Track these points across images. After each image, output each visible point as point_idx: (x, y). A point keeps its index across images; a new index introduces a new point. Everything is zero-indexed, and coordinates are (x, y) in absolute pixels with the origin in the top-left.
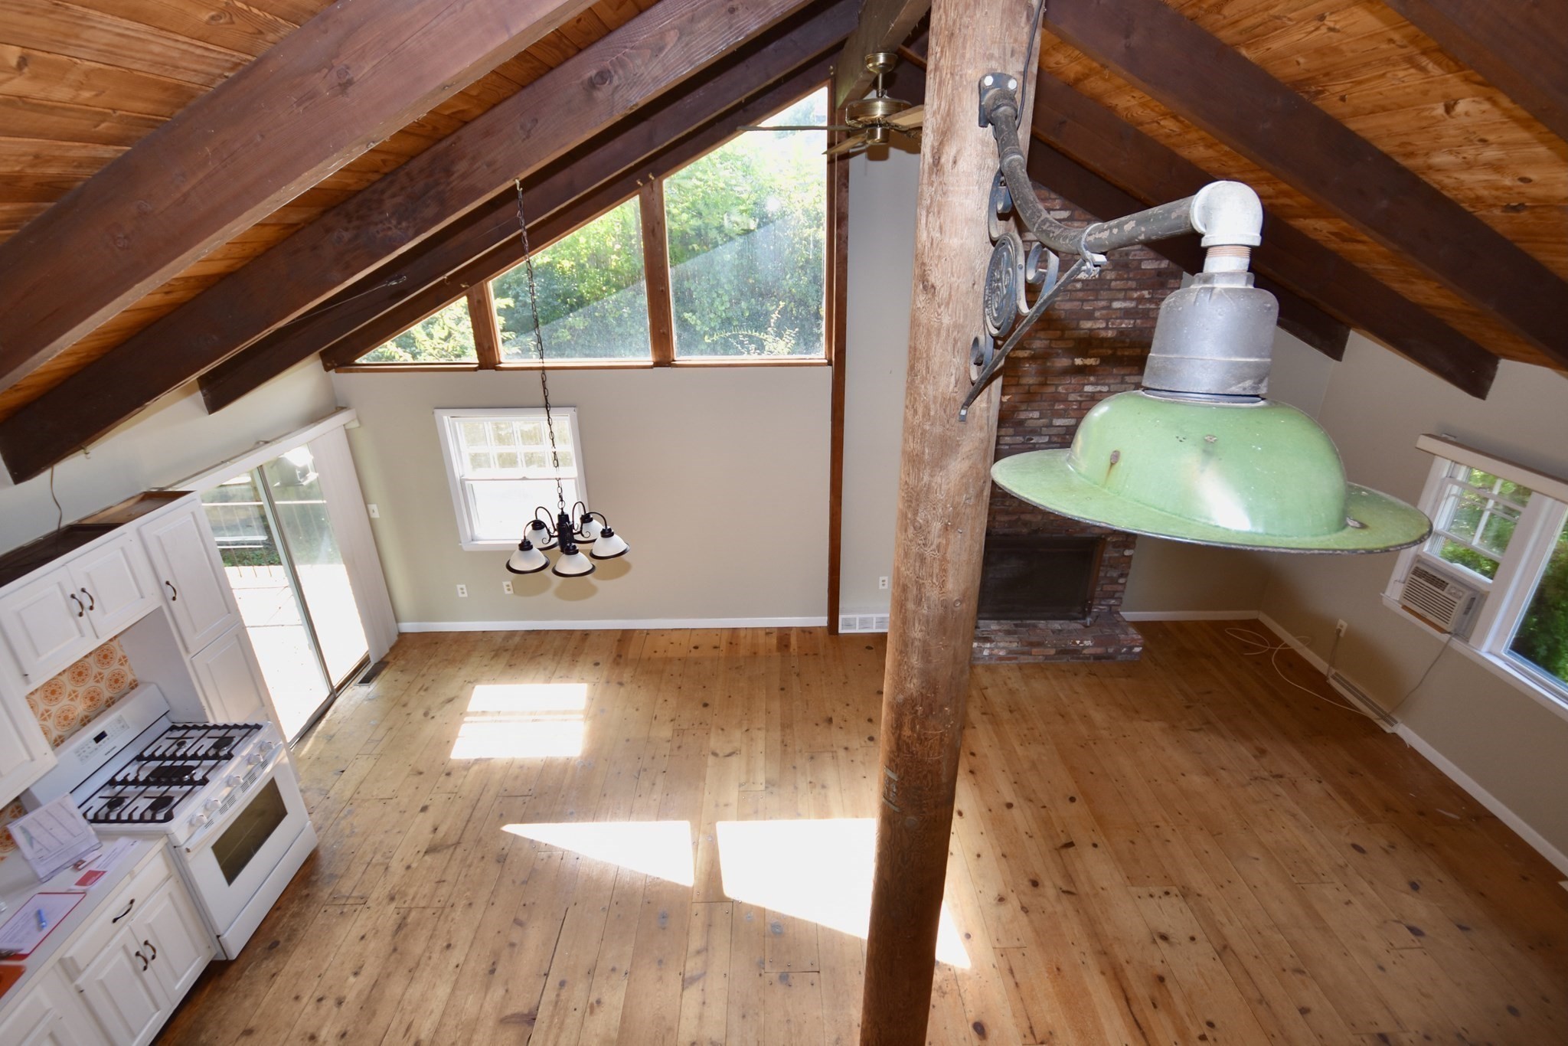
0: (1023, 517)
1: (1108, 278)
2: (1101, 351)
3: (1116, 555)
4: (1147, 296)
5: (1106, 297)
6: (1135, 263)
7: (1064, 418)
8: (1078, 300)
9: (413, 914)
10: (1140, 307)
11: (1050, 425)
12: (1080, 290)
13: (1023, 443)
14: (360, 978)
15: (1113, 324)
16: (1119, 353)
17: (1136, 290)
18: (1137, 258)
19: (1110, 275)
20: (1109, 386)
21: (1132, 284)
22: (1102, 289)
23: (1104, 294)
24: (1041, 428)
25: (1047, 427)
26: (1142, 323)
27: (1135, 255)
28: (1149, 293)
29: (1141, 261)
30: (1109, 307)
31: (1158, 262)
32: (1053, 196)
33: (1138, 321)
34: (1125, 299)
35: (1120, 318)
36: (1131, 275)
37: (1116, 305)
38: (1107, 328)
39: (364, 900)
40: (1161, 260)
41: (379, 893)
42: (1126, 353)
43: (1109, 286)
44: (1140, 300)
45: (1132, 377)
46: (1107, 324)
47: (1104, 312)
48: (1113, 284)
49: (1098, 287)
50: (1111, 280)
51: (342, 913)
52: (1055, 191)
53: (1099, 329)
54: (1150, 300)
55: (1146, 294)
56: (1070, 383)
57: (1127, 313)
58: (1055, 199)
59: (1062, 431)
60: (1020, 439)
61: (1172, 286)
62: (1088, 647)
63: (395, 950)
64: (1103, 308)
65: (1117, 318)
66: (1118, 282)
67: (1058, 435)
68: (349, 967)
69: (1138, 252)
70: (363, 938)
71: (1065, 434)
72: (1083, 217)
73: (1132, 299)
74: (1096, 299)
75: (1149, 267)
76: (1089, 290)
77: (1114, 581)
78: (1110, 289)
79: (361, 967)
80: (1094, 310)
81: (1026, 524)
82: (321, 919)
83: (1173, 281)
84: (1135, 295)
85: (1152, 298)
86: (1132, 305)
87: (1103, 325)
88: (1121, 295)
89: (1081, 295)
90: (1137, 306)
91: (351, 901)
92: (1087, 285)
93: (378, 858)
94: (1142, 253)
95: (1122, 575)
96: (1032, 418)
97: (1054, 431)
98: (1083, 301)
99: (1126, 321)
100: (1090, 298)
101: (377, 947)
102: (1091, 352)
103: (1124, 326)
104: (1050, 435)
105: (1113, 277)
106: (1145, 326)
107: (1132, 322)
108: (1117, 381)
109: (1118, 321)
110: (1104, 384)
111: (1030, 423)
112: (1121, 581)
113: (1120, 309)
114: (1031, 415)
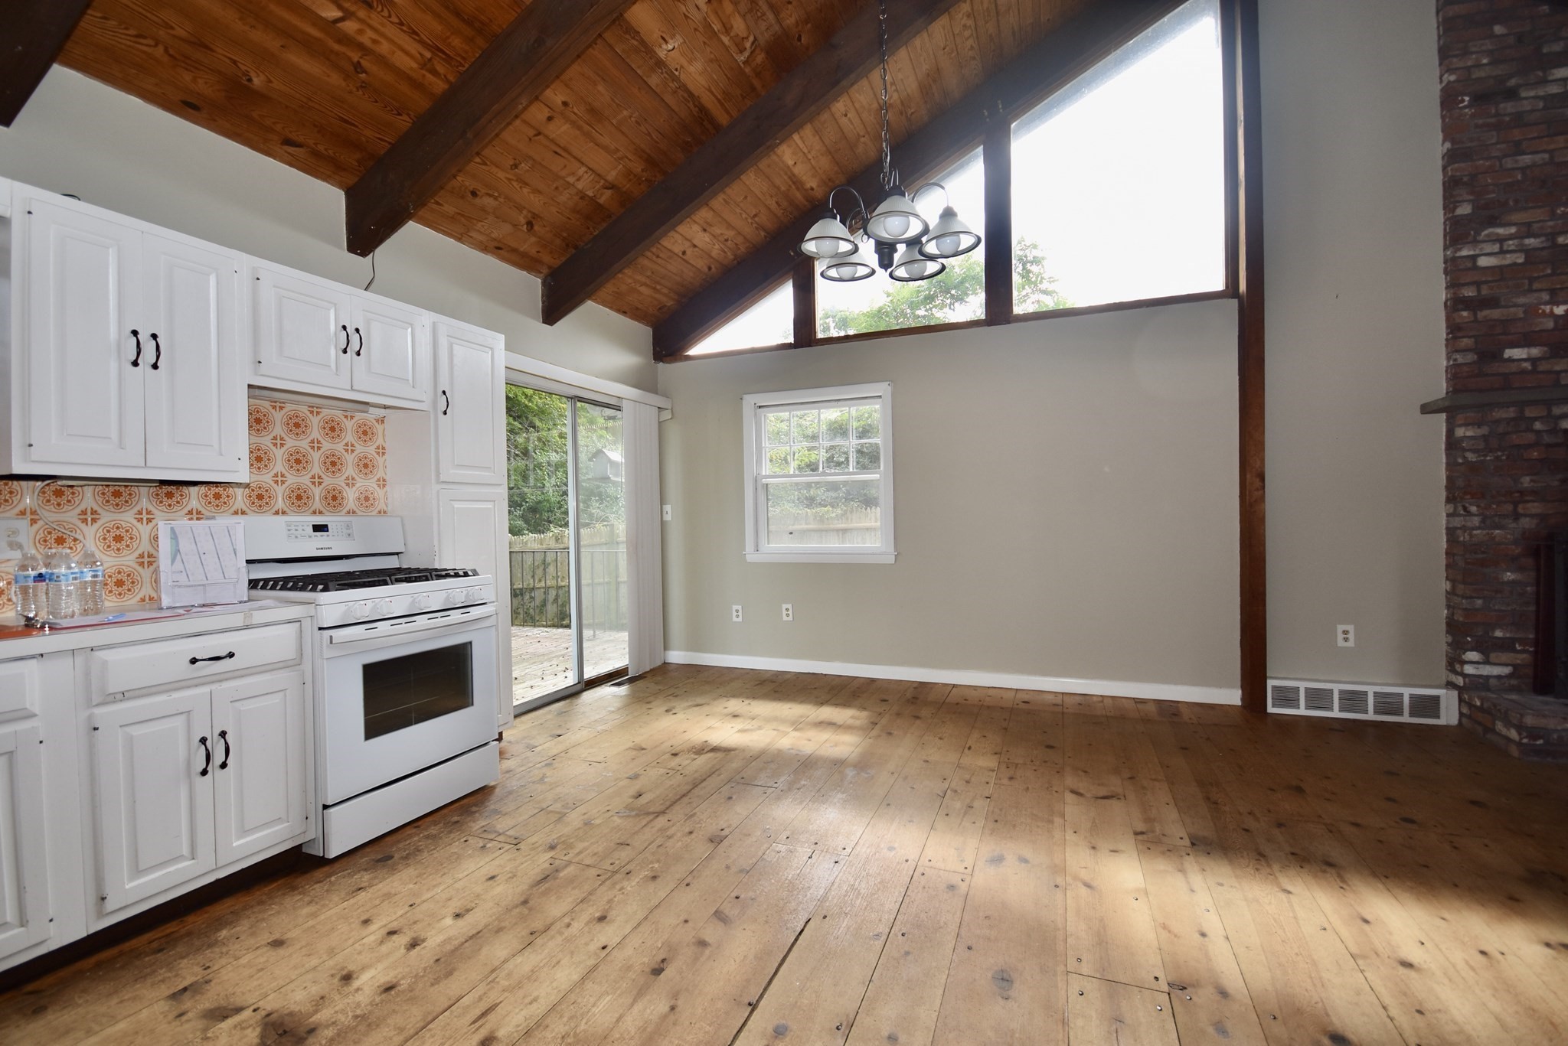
9: (571, 870)
14: (461, 922)
39: (517, 842)
41: (540, 838)
51: (484, 847)
63: (525, 902)
68: (455, 906)
70: (492, 878)
79: (468, 911)
82: (455, 848)
91: (501, 838)
93: (557, 807)
101: (505, 892)
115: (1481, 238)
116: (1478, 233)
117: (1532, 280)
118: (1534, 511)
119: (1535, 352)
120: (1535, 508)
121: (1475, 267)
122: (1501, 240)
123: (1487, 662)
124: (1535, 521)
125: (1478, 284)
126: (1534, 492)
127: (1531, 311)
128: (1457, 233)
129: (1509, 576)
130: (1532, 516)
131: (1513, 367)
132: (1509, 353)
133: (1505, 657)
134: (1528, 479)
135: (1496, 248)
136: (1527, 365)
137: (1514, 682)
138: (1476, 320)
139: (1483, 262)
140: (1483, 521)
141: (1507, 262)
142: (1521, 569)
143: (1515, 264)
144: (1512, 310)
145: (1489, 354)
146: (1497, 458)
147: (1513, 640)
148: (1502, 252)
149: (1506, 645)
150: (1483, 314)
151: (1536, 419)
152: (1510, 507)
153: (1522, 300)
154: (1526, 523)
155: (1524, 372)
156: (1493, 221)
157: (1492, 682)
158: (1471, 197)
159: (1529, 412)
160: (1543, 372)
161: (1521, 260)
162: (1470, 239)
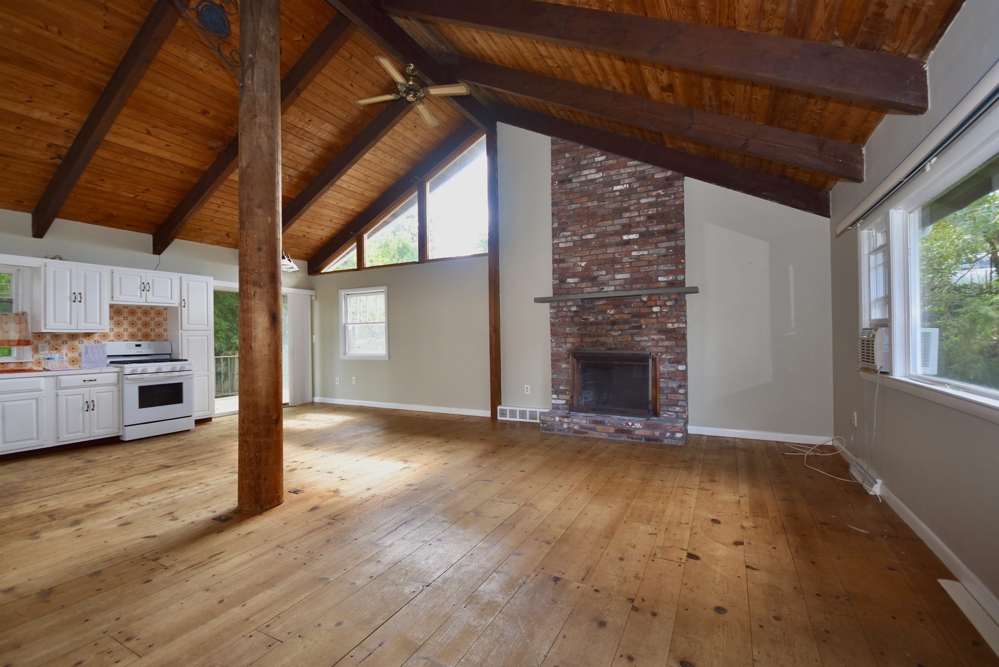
0: (600, 339)
1: (635, 186)
2: (638, 229)
3: (672, 369)
4: (662, 193)
5: (636, 198)
6: (650, 176)
7: (622, 273)
8: (619, 202)
10: (659, 200)
11: (614, 279)
12: (619, 196)
13: (598, 292)
15: (643, 212)
16: (650, 230)
17: (654, 191)
18: (650, 173)
19: (636, 185)
20: (648, 251)
21: (651, 188)
22: (632, 194)
23: (633, 196)
24: (608, 281)
25: (612, 280)
26: (662, 209)
27: (649, 171)
28: (663, 191)
29: (654, 174)
30: (639, 203)
31: (665, 173)
32: (595, 150)
33: (659, 209)
34: (648, 197)
35: (647, 208)
36: (649, 183)
37: (643, 201)
38: (639, 216)
40: (667, 171)
42: (655, 229)
43: (636, 191)
44: (658, 196)
45: (662, 244)
46: (639, 213)
47: (636, 206)
48: (638, 189)
49: (630, 193)
50: (637, 188)
52: (596, 148)
53: (635, 216)
54: (664, 196)
55: (661, 192)
56: (622, 251)
57: (651, 205)
58: (597, 151)
59: (622, 282)
60: (596, 289)
61: (677, 185)
62: (639, 429)
64: (635, 204)
65: (645, 209)
66: (641, 188)
67: (620, 285)
69: (650, 170)
71: (625, 284)
72: (614, 157)
73: (652, 196)
74: (630, 200)
75: (659, 177)
76: (625, 195)
77: (674, 391)
78: (637, 193)
80: (629, 206)
81: (603, 344)
83: (677, 182)
84: (654, 193)
85: (666, 194)
86: (653, 199)
87: (637, 214)
88: (645, 195)
89: (619, 198)
90: (657, 200)
92: (623, 193)
94: (654, 170)
95: (680, 387)
96: (601, 275)
97: (617, 283)
98: (622, 202)
99: (651, 209)
100: (625, 199)
102: (633, 230)
103: (650, 212)
104: (615, 286)
105: (638, 186)
106: (664, 211)
107: (655, 210)
108: (653, 247)
109: (646, 210)
110: (645, 250)
111: (601, 279)
112: (681, 391)
113: (646, 203)
114: (600, 273)
115: (560, 236)
116: (559, 235)
117: (575, 252)
118: (571, 341)
119: (576, 280)
120: (570, 340)
121: (559, 247)
122: (566, 237)
123: (558, 399)
124: (571, 345)
125: (559, 254)
126: (570, 334)
127: (575, 264)
128: (555, 234)
129: (564, 366)
130: (570, 343)
131: (569, 286)
132: (570, 280)
133: (564, 397)
134: (568, 329)
135: (564, 240)
136: (574, 285)
137: (566, 406)
138: (559, 268)
139: (561, 245)
140: (556, 345)
141: (568, 246)
142: (568, 363)
143: (570, 246)
144: (569, 264)
145: (563, 281)
146: (559, 321)
147: (566, 390)
148: (567, 241)
149: (563, 392)
150: (561, 265)
151: (564, 307)
152: (564, 339)
153: (572, 260)
154: (569, 346)
155: (573, 287)
156: (564, 230)
157: (560, 406)
158: (557, 220)
159: (561, 304)
160: (578, 288)
161: (572, 245)
162: (557, 236)
